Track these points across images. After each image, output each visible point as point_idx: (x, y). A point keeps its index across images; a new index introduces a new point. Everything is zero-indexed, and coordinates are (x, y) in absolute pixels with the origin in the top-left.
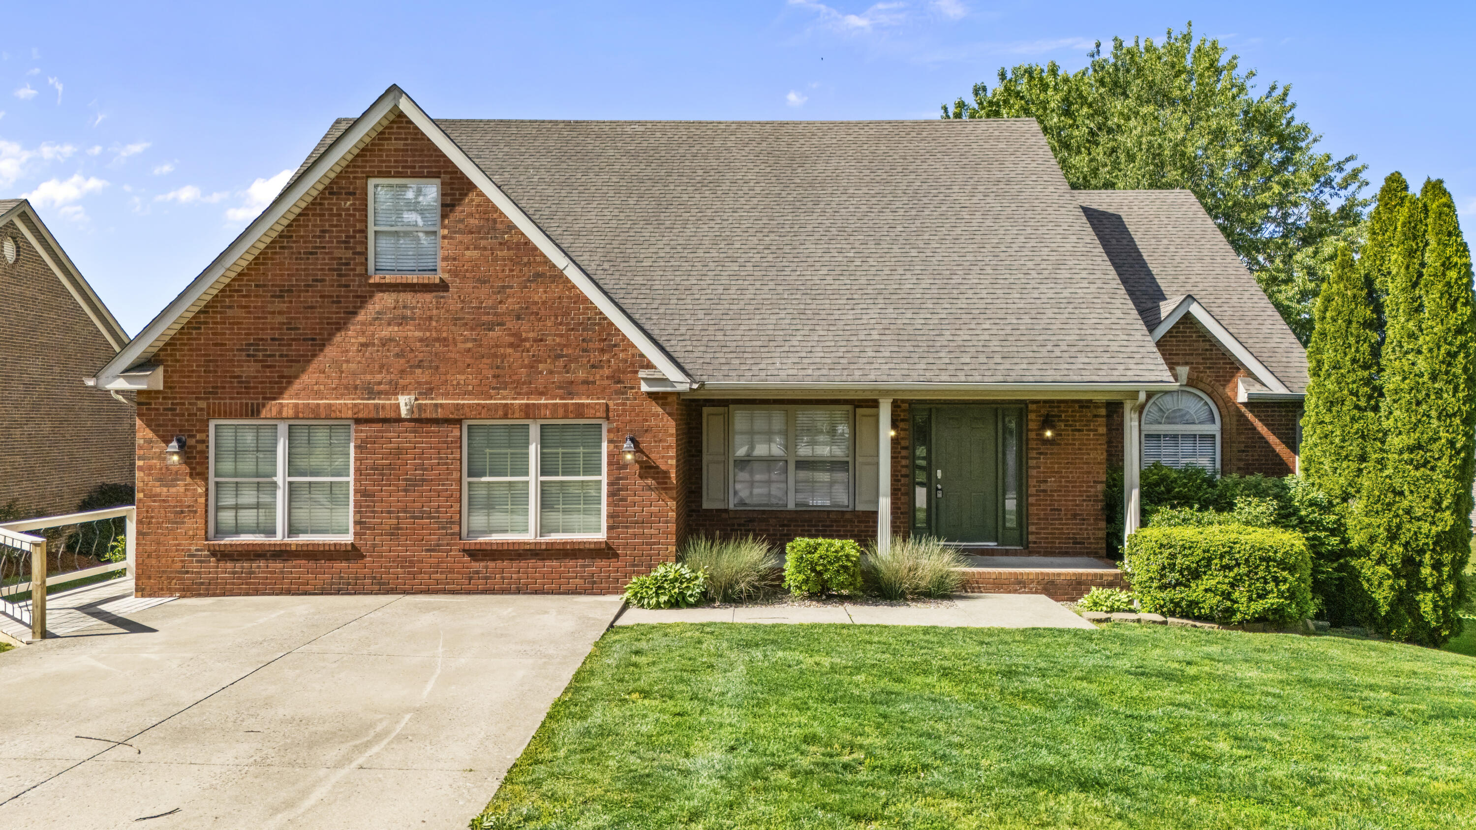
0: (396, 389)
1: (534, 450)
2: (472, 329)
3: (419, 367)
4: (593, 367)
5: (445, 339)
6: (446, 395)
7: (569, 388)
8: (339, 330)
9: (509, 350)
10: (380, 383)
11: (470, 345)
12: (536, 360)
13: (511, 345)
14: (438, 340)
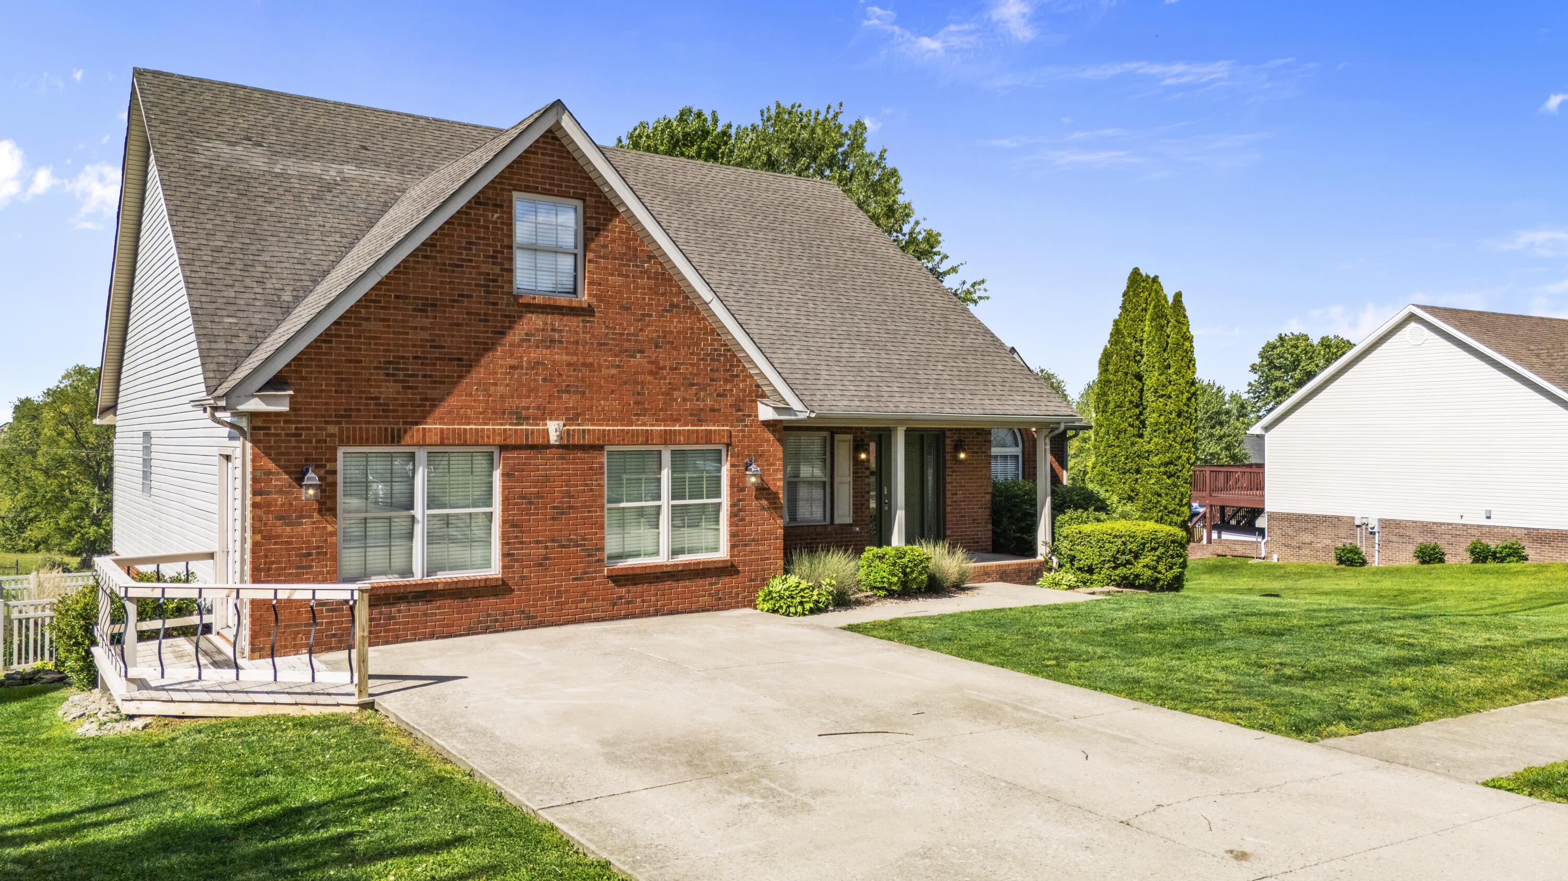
0: (544, 414)
1: (666, 475)
2: (616, 356)
3: (568, 392)
4: (718, 395)
5: (591, 364)
6: (592, 421)
7: (698, 417)
8: (487, 350)
9: (649, 378)
10: (528, 408)
11: (614, 371)
12: (673, 388)
13: (651, 373)
14: (584, 365)
